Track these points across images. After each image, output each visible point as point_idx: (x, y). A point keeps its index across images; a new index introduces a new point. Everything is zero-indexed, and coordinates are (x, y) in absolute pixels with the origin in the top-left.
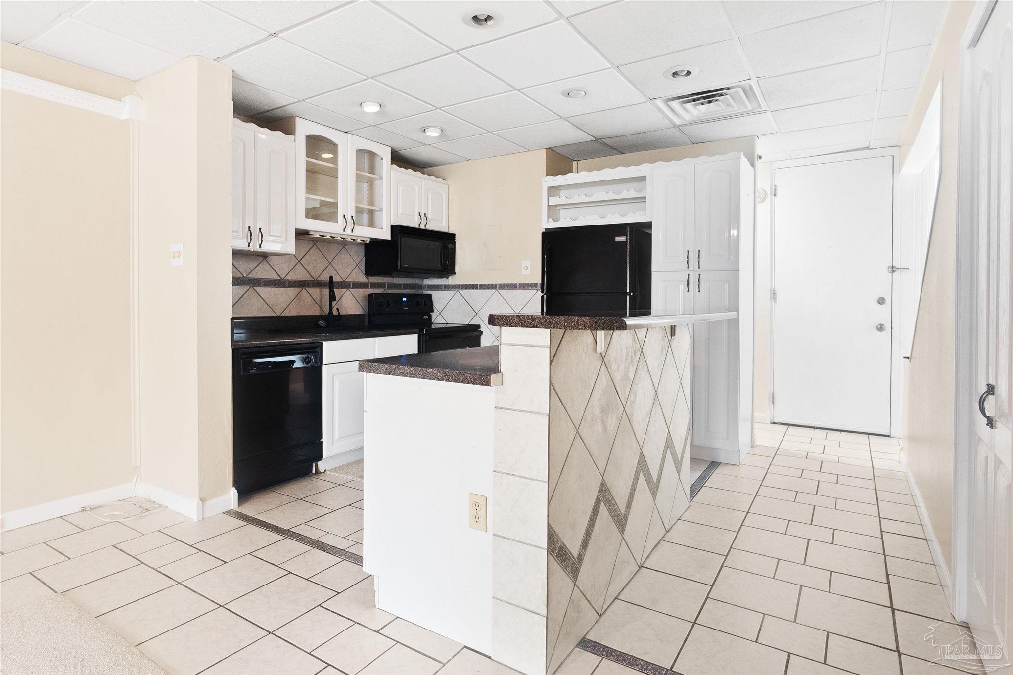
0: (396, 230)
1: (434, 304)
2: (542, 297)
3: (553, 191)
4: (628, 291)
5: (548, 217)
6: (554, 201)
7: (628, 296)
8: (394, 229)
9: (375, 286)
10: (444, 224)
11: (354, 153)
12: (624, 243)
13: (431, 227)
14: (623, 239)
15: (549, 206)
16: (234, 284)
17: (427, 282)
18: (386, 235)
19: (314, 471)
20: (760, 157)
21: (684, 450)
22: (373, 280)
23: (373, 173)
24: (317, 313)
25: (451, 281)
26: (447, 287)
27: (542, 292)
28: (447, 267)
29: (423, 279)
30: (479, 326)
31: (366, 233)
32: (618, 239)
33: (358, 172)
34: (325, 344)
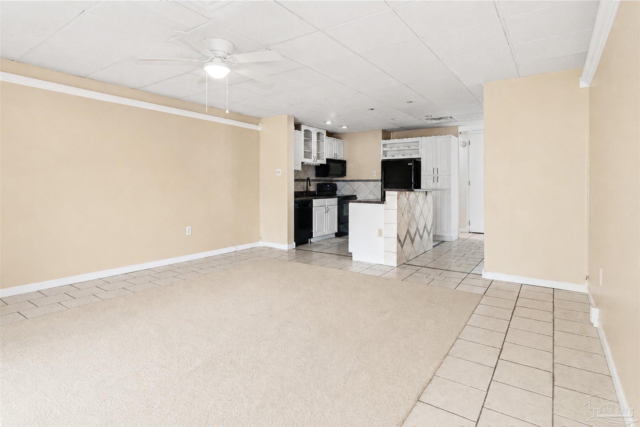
0: (328, 160)
1: (338, 187)
2: (382, 185)
3: (384, 145)
4: (413, 182)
5: (383, 155)
6: (385, 149)
7: (413, 184)
8: (327, 160)
9: (319, 180)
10: (342, 156)
11: (316, 134)
12: (411, 165)
13: (338, 158)
14: (411, 164)
15: (383, 151)
16: (295, 181)
17: (335, 179)
18: (324, 162)
19: (309, 242)
20: (461, 133)
21: (431, 229)
22: (318, 178)
23: (319, 140)
24: (303, 190)
25: (344, 178)
26: (343, 181)
27: (382, 182)
28: (344, 174)
29: (333, 178)
30: (356, 195)
31: (319, 162)
32: (409, 164)
33: (318, 140)
34: (314, 200)
